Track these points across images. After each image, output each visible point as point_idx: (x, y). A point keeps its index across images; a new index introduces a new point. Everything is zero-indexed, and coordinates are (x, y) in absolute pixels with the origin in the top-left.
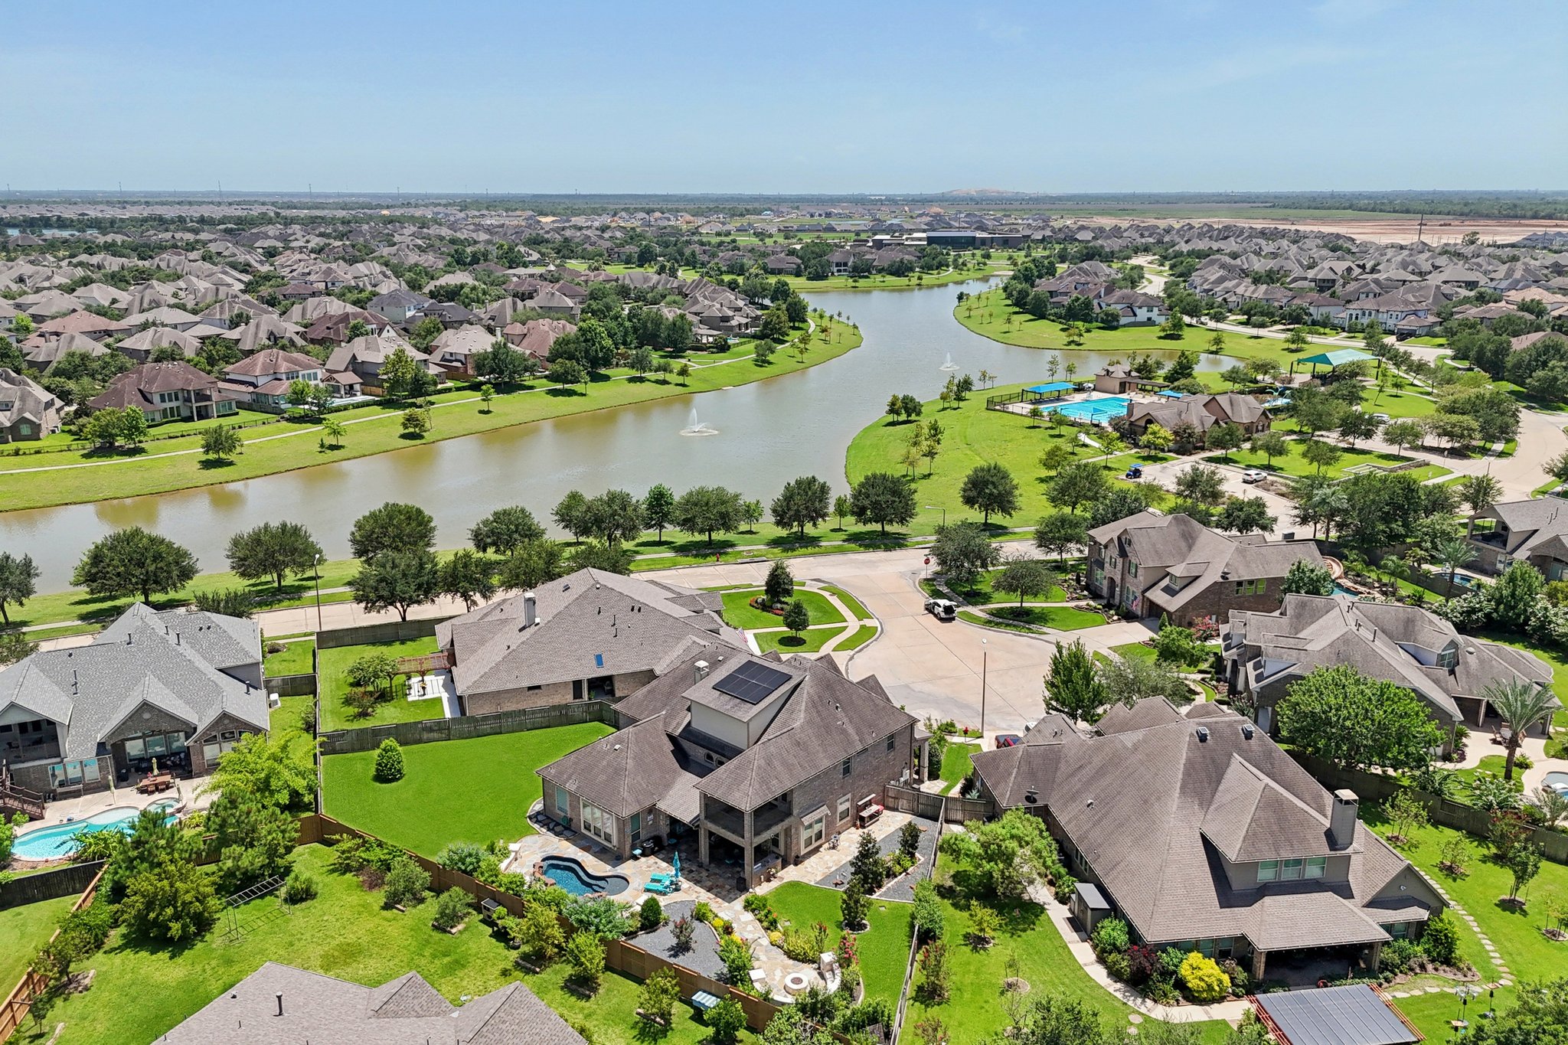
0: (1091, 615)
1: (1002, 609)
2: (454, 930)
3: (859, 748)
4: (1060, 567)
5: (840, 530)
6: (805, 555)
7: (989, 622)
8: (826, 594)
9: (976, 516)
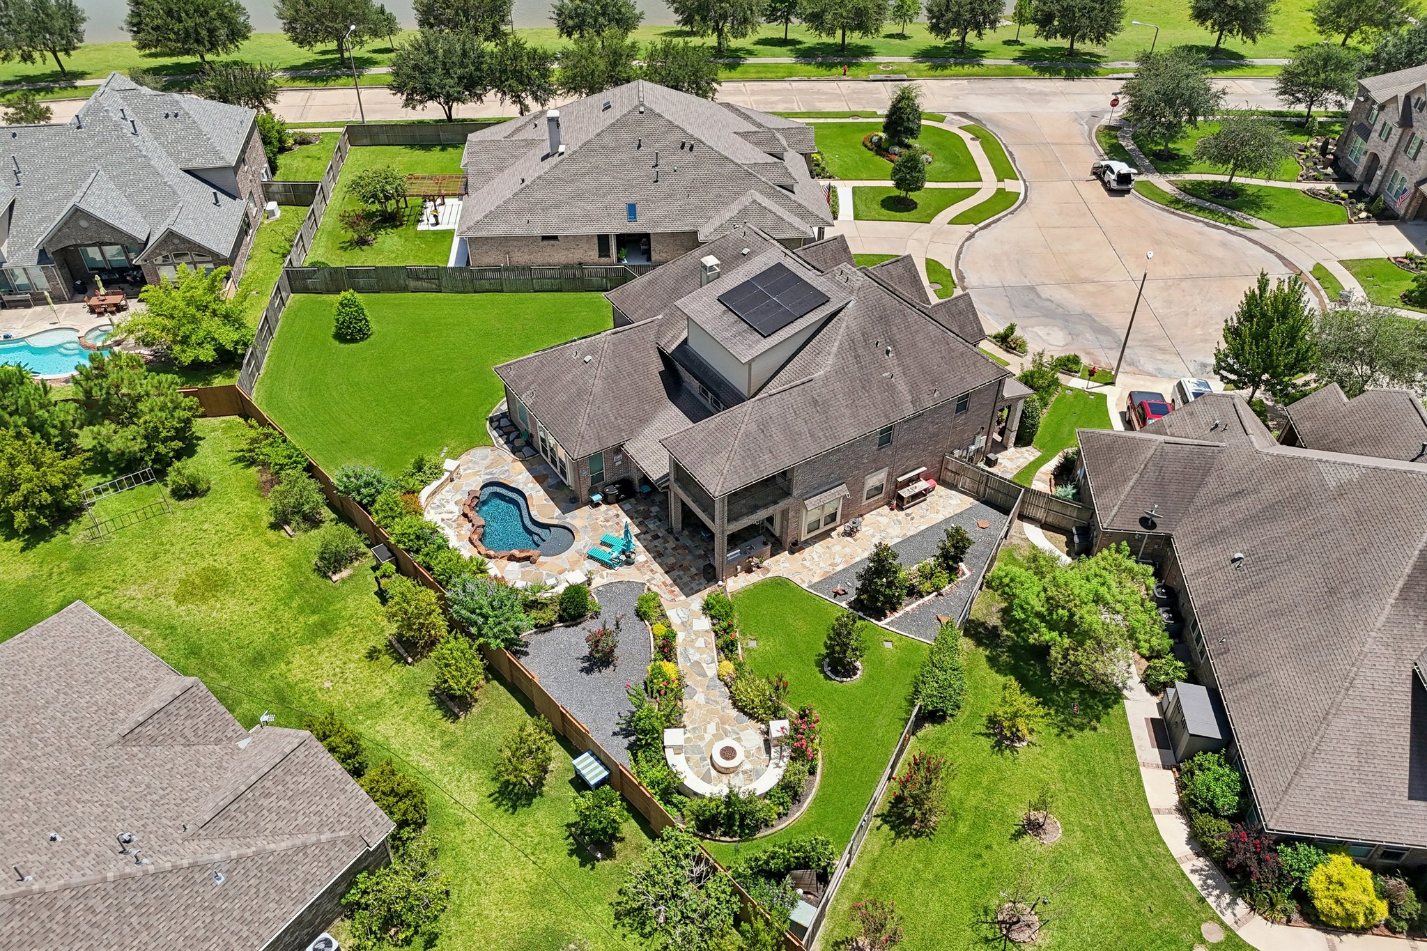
0: (1327, 206)
1: (1200, 183)
2: (335, 578)
3: (909, 411)
4: (1301, 125)
5: (1016, 42)
6: (957, 77)
7: (1177, 201)
8: (966, 137)
9: (1204, 36)
